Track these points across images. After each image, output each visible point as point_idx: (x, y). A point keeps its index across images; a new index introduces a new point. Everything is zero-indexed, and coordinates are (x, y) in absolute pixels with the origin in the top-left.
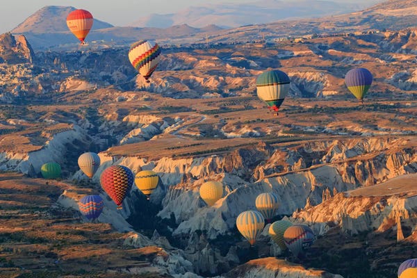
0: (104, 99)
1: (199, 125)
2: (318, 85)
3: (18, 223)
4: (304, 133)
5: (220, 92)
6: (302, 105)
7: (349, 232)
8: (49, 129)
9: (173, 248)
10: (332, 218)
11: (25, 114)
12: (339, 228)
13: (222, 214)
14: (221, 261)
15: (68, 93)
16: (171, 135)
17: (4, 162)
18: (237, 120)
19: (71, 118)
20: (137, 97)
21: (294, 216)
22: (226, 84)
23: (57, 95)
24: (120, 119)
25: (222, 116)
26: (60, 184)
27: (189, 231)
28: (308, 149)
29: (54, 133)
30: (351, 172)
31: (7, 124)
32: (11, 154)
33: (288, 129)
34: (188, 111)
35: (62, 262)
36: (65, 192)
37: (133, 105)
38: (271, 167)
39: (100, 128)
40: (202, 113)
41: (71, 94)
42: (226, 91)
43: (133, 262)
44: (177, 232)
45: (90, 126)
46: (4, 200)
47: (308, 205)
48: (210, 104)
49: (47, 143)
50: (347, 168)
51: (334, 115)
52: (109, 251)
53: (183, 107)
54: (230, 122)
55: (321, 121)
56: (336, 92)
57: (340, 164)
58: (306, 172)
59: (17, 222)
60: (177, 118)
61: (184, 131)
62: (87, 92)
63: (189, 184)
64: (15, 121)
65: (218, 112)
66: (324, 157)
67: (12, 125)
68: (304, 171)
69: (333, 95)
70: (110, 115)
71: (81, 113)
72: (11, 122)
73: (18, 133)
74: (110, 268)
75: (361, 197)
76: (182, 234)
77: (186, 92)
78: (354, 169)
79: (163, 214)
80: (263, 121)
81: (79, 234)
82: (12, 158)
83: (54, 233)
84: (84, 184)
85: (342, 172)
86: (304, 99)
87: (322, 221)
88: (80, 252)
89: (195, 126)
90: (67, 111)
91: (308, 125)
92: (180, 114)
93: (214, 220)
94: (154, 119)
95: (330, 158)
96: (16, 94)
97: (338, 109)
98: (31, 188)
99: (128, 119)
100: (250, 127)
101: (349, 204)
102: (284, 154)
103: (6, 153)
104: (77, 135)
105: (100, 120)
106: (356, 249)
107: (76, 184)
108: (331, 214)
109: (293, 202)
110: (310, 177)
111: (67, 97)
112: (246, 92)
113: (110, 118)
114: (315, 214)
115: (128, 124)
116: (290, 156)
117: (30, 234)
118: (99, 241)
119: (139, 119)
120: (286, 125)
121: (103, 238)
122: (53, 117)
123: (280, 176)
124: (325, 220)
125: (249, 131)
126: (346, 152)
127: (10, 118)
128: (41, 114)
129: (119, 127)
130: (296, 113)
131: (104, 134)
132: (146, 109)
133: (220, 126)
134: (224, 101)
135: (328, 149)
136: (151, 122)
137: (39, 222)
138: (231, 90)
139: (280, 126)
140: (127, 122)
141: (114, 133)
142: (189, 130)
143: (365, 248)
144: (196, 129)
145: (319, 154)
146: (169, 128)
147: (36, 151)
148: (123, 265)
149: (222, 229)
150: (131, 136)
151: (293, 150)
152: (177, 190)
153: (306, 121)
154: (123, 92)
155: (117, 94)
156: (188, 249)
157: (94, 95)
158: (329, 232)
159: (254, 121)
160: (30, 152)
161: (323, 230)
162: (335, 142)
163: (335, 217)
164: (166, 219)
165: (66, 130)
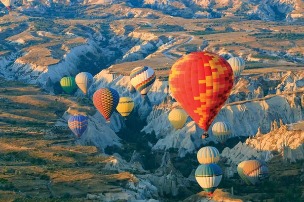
0: (117, 13)
1: (186, 45)
2: (289, 7)
3: (24, 143)
4: (268, 58)
5: (209, 11)
6: (271, 29)
7: (289, 160)
8: (68, 42)
9: (144, 171)
10: (277, 147)
11: (51, 27)
12: (281, 156)
13: (191, 136)
14: (181, 185)
15: (89, 6)
16: (162, 54)
17: (29, 72)
18: (217, 43)
19: (88, 32)
20: (143, 13)
21: (247, 143)
22: (215, 4)
23: (81, 8)
24: (126, 34)
25: (207, 37)
26: (67, 101)
27: (165, 148)
28: (266, 78)
29: (72, 46)
30: (298, 102)
31: (36, 35)
32: (35, 66)
33: (256, 53)
34: (180, 31)
35: (53, 184)
36: (69, 109)
37: (138, 21)
38: (236, 92)
39: (110, 41)
40: (191, 34)
41: (92, 7)
42: (214, 10)
43: (109, 187)
44: (155, 147)
45: (103, 38)
46: (20, 115)
47: (259, 133)
48: (198, 24)
49: (65, 56)
50: (295, 99)
51: (295, 41)
52: (91, 176)
53: (177, 26)
54: (211, 44)
55: (283, 47)
56: (302, 15)
57: (290, 94)
58: (261, 101)
59: (24, 141)
60: (170, 37)
61: (173, 51)
62: (104, 6)
63: (169, 105)
64: (43, 33)
65: (203, 33)
66: (279, 86)
67: (40, 37)
68: (260, 100)
69: (299, 18)
70: (119, 31)
71: (96, 28)
72: (40, 33)
73: (43, 45)
74: (90, 193)
75: (300, 131)
76: (159, 150)
77: (183, 9)
78: (300, 100)
79: (147, 129)
80: (237, 44)
81: (71, 156)
82: (35, 70)
83: (51, 154)
84: (86, 101)
85: (291, 101)
86: (274, 23)
87: (268, 149)
88: (68, 176)
89: (183, 46)
90: (85, 25)
91: (273, 50)
92: (173, 33)
93: (184, 140)
94: (152, 37)
95: (283, 86)
96: (49, 5)
97: (299, 35)
98: (43, 104)
99: (133, 35)
100: (226, 50)
101: (290, 136)
102: (247, 82)
103: (31, 64)
104: (90, 49)
105: (111, 34)
106: (293, 176)
107: (79, 101)
108: (276, 143)
109: (250, 125)
110: (265, 105)
111: (88, 10)
112: (230, 12)
113: (119, 33)
114: (263, 142)
115: (132, 39)
116: (251, 84)
117: (32, 154)
118: (86, 163)
119: (141, 35)
120: (255, 49)
121: (89, 160)
122: (73, 31)
123: (241, 104)
124: (270, 148)
125: (225, 53)
126: (297, 82)
127: (39, 30)
128: (64, 27)
129: (125, 41)
130: (265, 38)
131: (112, 46)
132: (147, 26)
133: (203, 47)
134: (210, 22)
135: (282, 79)
136: (149, 39)
137: (42, 143)
138: (218, 9)
139: (250, 50)
140: (131, 37)
141: (121, 46)
142: (178, 50)
143: (300, 175)
144: (184, 49)
145: (275, 82)
146: (163, 45)
147: (54, 64)
148: (100, 190)
149: (190, 148)
150: (132, 52)
151: (254, 79)
152: (159, 110)
153: (271, 46)
154: (132, 8)
155: (128, 10)
156: (158, 172)
157: (110, 9)
158: (273, 159)
159: (230, 44)
160: (49, 66)
161: (268, 157)
162: (289, 73)
163: (278, 146)
164: (149, 133)
165: (81, 44)
